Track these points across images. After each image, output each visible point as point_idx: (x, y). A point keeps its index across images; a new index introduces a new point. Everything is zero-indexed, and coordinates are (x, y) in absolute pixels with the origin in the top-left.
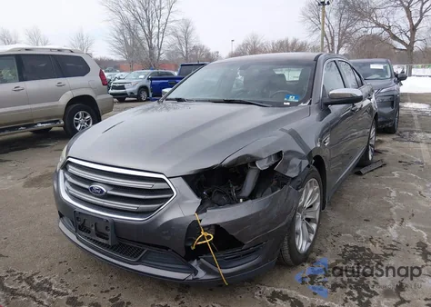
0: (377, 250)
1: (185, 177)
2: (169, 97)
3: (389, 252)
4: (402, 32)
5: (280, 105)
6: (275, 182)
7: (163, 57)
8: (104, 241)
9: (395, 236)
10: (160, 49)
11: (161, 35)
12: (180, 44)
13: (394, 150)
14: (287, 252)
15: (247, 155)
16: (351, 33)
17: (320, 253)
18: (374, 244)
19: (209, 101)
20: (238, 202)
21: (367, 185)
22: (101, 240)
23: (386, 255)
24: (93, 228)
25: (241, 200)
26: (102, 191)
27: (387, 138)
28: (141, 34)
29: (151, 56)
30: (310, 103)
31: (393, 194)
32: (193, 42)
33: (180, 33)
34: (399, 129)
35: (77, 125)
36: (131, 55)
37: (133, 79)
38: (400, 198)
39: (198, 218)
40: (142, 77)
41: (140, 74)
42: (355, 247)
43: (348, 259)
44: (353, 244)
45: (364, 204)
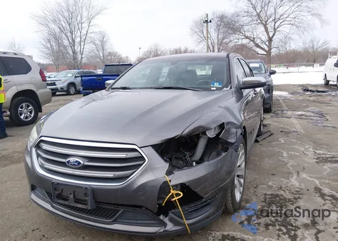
0: (288, 195)
1: (154, 146)
2: (113, 87)
3: (297, 196)
4: (263, 42)
5: (209, 90)
6: (220, 147)
7: (84, 60)
8: (83, 207)
9: (297, 184)
10: (82, 54)
11: (82, 44)
12: (98, 50)
13: (275, 124)
14: (230, 202)
15: (200, 127)
16: (227, 44)
17: (247, 201)
18: (284, 191)
19: (151, 88)
20: (192, 165)
21: (265, 149)
22: (80, 206)
23: (295, 198)
24: (72, 196)
25: (194, 163)
26: (79, 163)
27: (267, 116)
28: (66, 42)
29: (74, 59)
30: (231, 88)
31: (285, 154)
32: (109, 48)
33: (98, 42)
34: (273, 109)
35: (21, 114)
36: (57, 59)
37: (63, 78)
38: (291, 157)
39: (168, 179)
40: (71, 75)
41: (69, 73)
42: (272, 195)
43: (270, 204)
44: (269, 193)
45: (267, 163)
